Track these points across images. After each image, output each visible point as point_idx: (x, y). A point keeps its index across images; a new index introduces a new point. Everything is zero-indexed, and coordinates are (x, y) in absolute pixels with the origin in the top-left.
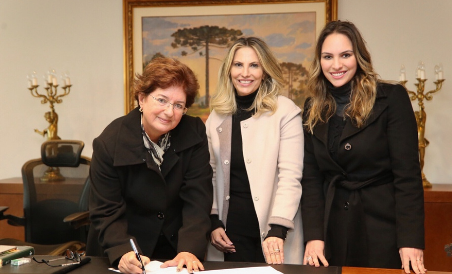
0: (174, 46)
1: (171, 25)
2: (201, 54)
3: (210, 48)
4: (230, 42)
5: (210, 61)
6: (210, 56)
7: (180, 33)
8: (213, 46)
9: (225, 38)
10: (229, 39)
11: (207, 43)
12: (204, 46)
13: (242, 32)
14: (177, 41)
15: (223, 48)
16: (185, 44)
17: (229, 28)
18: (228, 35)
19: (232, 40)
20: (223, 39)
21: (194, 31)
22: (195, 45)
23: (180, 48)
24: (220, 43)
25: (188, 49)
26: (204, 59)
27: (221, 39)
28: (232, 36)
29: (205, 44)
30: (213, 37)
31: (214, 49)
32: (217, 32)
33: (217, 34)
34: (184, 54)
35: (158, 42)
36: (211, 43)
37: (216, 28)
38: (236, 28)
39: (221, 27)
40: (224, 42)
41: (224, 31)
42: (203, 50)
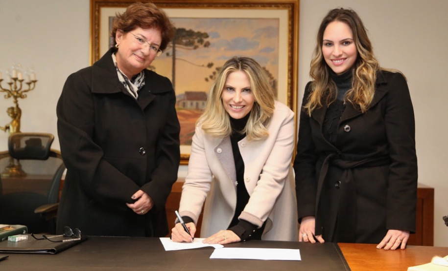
2: (168, 54)
3: (176, 49)
4: (196, 43)
5: (177, 62)
6: (177, 57)
8: (179, 47)
9: (191, 40)
10: (196, 41)
11: (174, 44)
12: (171, 47)
13: (209, 34)
15: (190, 49)
17: (196, 31)
18: (194, 37)
19: (198, 42)
20: (190, 41)
24: (187, 44)
26: (170, 59)
27: (188, 40)
28: (199, 38)
29: (172, 45)
30: (180, 38)
31: (181, 51)
32: (184, 33)
33: (184, 36)
36: (178, 44)
37: (183, 30)
38: (202, 31)
39: (187, 29)
40: (190, 44)
41: (190, 33)
42: (170, 51)
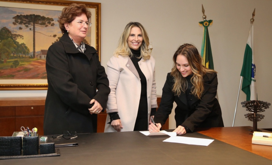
0: (14, 24)
1: (12, 12)
2: (30, 29)
3: (35, 26)
4: (47, 24)
5: (36, 33)
6: (36, 31)
7: (18, 17)
8: (37, 25)
9: (44, 22)
10: (47, 22)
11: (34, 23)
12: (32, 25)
13: (54, 19)
14: (16, 21)
15: (43, 27)
16: (21, 23)
17: (46, 17)
18: (46, 20)
19: (48, 23)
20: (43, 22)
21: (27, 17)
22: (27, 24)
23: (19, 26)
24: (41, 24)
25: (23, 26)
26: (32, 32)
27: (42, 22)
28: (48, 21)
29: (33, 24)
30: (37, 21)
31: (38, 27)
32: (40, 18)
33: (40, 20)
34: (20, 28)
35: (4, 21)
36: (36, 24)
37: (39, 16)
38: (50, 17)
39: (42, 16)
40: (43, 24)
41: (43, 18)
42: (32, 27)
